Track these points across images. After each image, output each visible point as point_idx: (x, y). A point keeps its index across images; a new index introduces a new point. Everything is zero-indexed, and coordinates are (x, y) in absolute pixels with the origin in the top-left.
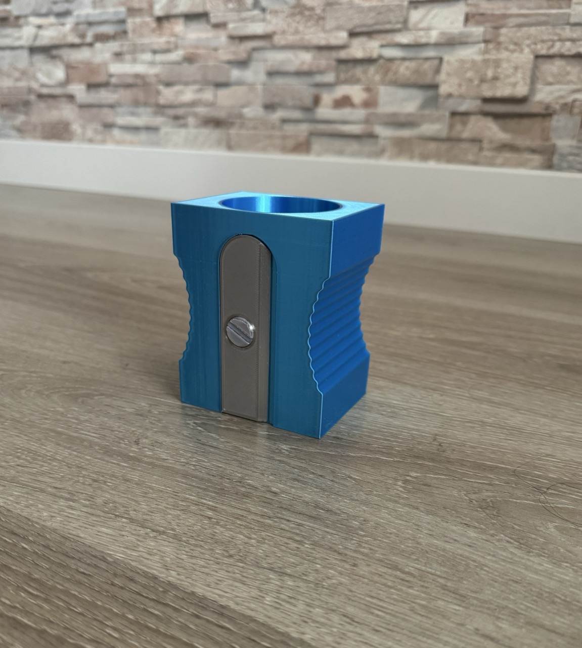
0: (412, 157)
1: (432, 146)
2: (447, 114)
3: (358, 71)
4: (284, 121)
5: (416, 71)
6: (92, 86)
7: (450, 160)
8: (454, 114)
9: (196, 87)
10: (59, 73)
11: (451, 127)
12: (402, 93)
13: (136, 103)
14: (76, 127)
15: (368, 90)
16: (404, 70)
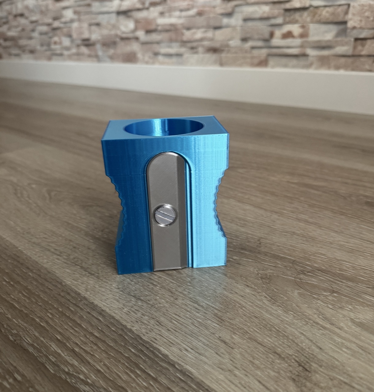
0: (329, 68)
1: (343, 60)
2: (352, 40)
3: (297, 16)
4: (253, 48)
5: (333, 14)
6: (148, 32)
7: (353, 70)
8: (356, 39)
9: (203, 30)
10: (131, 25)
11: (355, 48)
12: (324, 27)
13: (171, 40)
14: (140, 55)
15: (303, 27)
16: (325, 13)
